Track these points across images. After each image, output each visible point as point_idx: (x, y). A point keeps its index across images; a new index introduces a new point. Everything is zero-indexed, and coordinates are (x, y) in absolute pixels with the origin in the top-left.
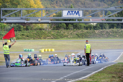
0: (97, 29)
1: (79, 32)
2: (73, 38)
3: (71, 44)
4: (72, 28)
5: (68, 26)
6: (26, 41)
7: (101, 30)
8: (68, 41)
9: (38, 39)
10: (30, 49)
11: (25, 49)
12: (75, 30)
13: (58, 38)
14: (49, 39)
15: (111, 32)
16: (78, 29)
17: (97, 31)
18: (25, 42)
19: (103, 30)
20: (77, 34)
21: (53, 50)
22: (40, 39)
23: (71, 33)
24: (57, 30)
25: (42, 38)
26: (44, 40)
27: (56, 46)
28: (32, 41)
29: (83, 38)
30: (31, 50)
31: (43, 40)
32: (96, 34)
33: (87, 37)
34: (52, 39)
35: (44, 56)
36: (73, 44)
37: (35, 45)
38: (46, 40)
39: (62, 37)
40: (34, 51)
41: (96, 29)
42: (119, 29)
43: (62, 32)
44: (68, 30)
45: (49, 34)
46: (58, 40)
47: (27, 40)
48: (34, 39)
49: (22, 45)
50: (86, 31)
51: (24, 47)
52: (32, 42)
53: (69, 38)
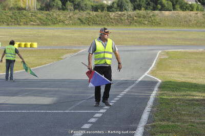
0: (113, 11)
1: (84, 14)
2: (73, 24)
3: (68, 35)
4: (72, 8)
5: (65, 6)
7: (120, 13)
8: (65, 30)
9: (15, 24)
12: (77, 11)
13: (49, 25)
14: (34, 25)
15: (136, 16)
16: (81, 11)
17: (113, 14)
19: (123, 12)
20: (80, 18)
21: (35, 45)
22: (19, 25)
23: (70, 17)
24: (46, 10)
25: (21, 23)
26: (26, 27)
27: (42, 38)
28: (5, 28)
29: (89, 25)
31: (22, 27)
32: (111, 19)
33: (97, 24)
34: (38, 25)
36: (73, 35)
38: (29, 27)
39: (54, 24)
41: (111, 10)
42: (149, 12)
43: (55, 15)
44: (65, 12)
45: (34, 18)
46: (49, 27)
48: (8, 25)
50: (95, 13)
52: (3, 30)
53: (66, 25)
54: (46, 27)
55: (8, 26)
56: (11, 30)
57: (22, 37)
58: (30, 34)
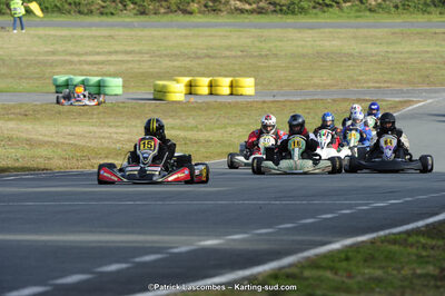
2: (396, 7)
3: (372, 49)
6: (90, 26)
8: (364, 31)
9: (170, 10)
10: (94, 80)
11: (62, 79)
13: (303, 10)
14: (242, 11)
18: (79, 32)
21: (248, 86)
22: (185, 12)
25: (194, 6)
26: (210, 19)
27: (273, 62)
28: (130, 26)
30: (100, 85)
31: (198, 19)
34: (260, 11)
35: (178, 121)
36: (391, 49)
37: (140, 52)
38: (223, 18)
40: (119, 91)
46: (302, 19)
47: (96, 19)
48: (143, 13)
49: (54, 53)
51: (64, 63)
52: (125, 32)
53: (370, 10)
54: (290, 19)
55: (142, 18)
56: (156, 33)
57: (198, 58)
58: (229, 48)
